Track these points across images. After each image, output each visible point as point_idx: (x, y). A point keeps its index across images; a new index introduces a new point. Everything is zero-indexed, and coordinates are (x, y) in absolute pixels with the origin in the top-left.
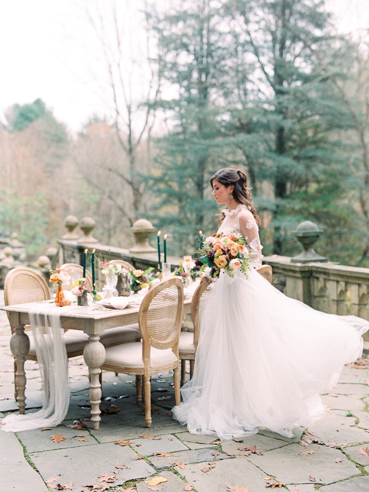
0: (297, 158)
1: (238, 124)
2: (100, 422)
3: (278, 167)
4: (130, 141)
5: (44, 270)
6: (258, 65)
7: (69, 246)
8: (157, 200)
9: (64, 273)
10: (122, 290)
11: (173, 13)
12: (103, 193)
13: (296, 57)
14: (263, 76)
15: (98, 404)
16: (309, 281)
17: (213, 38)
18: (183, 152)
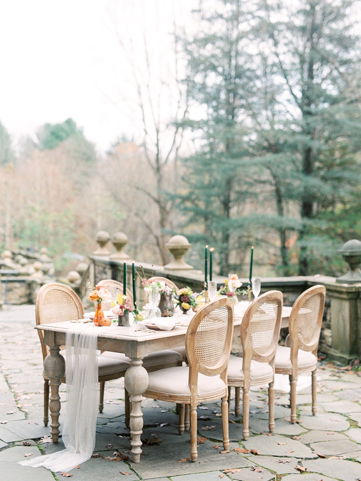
0: (324, 179)
1: (266, 144)
2: (141, 454)
3: (305, 188)
4: (157, 160)
5: (74, 285)
6: (286, 87)
7: (100, 262)
8: (183, 219)
9: (105, 290)
10: (166, 310)
11: (201, 36)
12: (130, 210)
13: (323, 79)
14: (291, 97)
15: (139, 434)
16: (356, 302)
17: (241, 61)
18: (210, 171)
